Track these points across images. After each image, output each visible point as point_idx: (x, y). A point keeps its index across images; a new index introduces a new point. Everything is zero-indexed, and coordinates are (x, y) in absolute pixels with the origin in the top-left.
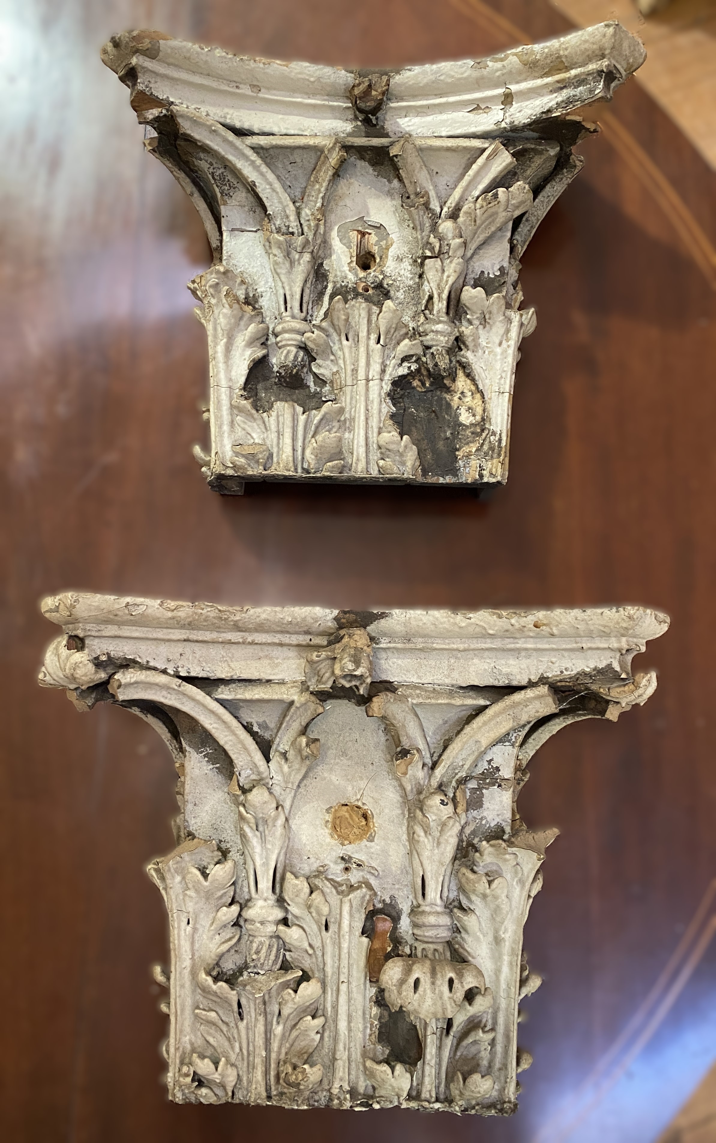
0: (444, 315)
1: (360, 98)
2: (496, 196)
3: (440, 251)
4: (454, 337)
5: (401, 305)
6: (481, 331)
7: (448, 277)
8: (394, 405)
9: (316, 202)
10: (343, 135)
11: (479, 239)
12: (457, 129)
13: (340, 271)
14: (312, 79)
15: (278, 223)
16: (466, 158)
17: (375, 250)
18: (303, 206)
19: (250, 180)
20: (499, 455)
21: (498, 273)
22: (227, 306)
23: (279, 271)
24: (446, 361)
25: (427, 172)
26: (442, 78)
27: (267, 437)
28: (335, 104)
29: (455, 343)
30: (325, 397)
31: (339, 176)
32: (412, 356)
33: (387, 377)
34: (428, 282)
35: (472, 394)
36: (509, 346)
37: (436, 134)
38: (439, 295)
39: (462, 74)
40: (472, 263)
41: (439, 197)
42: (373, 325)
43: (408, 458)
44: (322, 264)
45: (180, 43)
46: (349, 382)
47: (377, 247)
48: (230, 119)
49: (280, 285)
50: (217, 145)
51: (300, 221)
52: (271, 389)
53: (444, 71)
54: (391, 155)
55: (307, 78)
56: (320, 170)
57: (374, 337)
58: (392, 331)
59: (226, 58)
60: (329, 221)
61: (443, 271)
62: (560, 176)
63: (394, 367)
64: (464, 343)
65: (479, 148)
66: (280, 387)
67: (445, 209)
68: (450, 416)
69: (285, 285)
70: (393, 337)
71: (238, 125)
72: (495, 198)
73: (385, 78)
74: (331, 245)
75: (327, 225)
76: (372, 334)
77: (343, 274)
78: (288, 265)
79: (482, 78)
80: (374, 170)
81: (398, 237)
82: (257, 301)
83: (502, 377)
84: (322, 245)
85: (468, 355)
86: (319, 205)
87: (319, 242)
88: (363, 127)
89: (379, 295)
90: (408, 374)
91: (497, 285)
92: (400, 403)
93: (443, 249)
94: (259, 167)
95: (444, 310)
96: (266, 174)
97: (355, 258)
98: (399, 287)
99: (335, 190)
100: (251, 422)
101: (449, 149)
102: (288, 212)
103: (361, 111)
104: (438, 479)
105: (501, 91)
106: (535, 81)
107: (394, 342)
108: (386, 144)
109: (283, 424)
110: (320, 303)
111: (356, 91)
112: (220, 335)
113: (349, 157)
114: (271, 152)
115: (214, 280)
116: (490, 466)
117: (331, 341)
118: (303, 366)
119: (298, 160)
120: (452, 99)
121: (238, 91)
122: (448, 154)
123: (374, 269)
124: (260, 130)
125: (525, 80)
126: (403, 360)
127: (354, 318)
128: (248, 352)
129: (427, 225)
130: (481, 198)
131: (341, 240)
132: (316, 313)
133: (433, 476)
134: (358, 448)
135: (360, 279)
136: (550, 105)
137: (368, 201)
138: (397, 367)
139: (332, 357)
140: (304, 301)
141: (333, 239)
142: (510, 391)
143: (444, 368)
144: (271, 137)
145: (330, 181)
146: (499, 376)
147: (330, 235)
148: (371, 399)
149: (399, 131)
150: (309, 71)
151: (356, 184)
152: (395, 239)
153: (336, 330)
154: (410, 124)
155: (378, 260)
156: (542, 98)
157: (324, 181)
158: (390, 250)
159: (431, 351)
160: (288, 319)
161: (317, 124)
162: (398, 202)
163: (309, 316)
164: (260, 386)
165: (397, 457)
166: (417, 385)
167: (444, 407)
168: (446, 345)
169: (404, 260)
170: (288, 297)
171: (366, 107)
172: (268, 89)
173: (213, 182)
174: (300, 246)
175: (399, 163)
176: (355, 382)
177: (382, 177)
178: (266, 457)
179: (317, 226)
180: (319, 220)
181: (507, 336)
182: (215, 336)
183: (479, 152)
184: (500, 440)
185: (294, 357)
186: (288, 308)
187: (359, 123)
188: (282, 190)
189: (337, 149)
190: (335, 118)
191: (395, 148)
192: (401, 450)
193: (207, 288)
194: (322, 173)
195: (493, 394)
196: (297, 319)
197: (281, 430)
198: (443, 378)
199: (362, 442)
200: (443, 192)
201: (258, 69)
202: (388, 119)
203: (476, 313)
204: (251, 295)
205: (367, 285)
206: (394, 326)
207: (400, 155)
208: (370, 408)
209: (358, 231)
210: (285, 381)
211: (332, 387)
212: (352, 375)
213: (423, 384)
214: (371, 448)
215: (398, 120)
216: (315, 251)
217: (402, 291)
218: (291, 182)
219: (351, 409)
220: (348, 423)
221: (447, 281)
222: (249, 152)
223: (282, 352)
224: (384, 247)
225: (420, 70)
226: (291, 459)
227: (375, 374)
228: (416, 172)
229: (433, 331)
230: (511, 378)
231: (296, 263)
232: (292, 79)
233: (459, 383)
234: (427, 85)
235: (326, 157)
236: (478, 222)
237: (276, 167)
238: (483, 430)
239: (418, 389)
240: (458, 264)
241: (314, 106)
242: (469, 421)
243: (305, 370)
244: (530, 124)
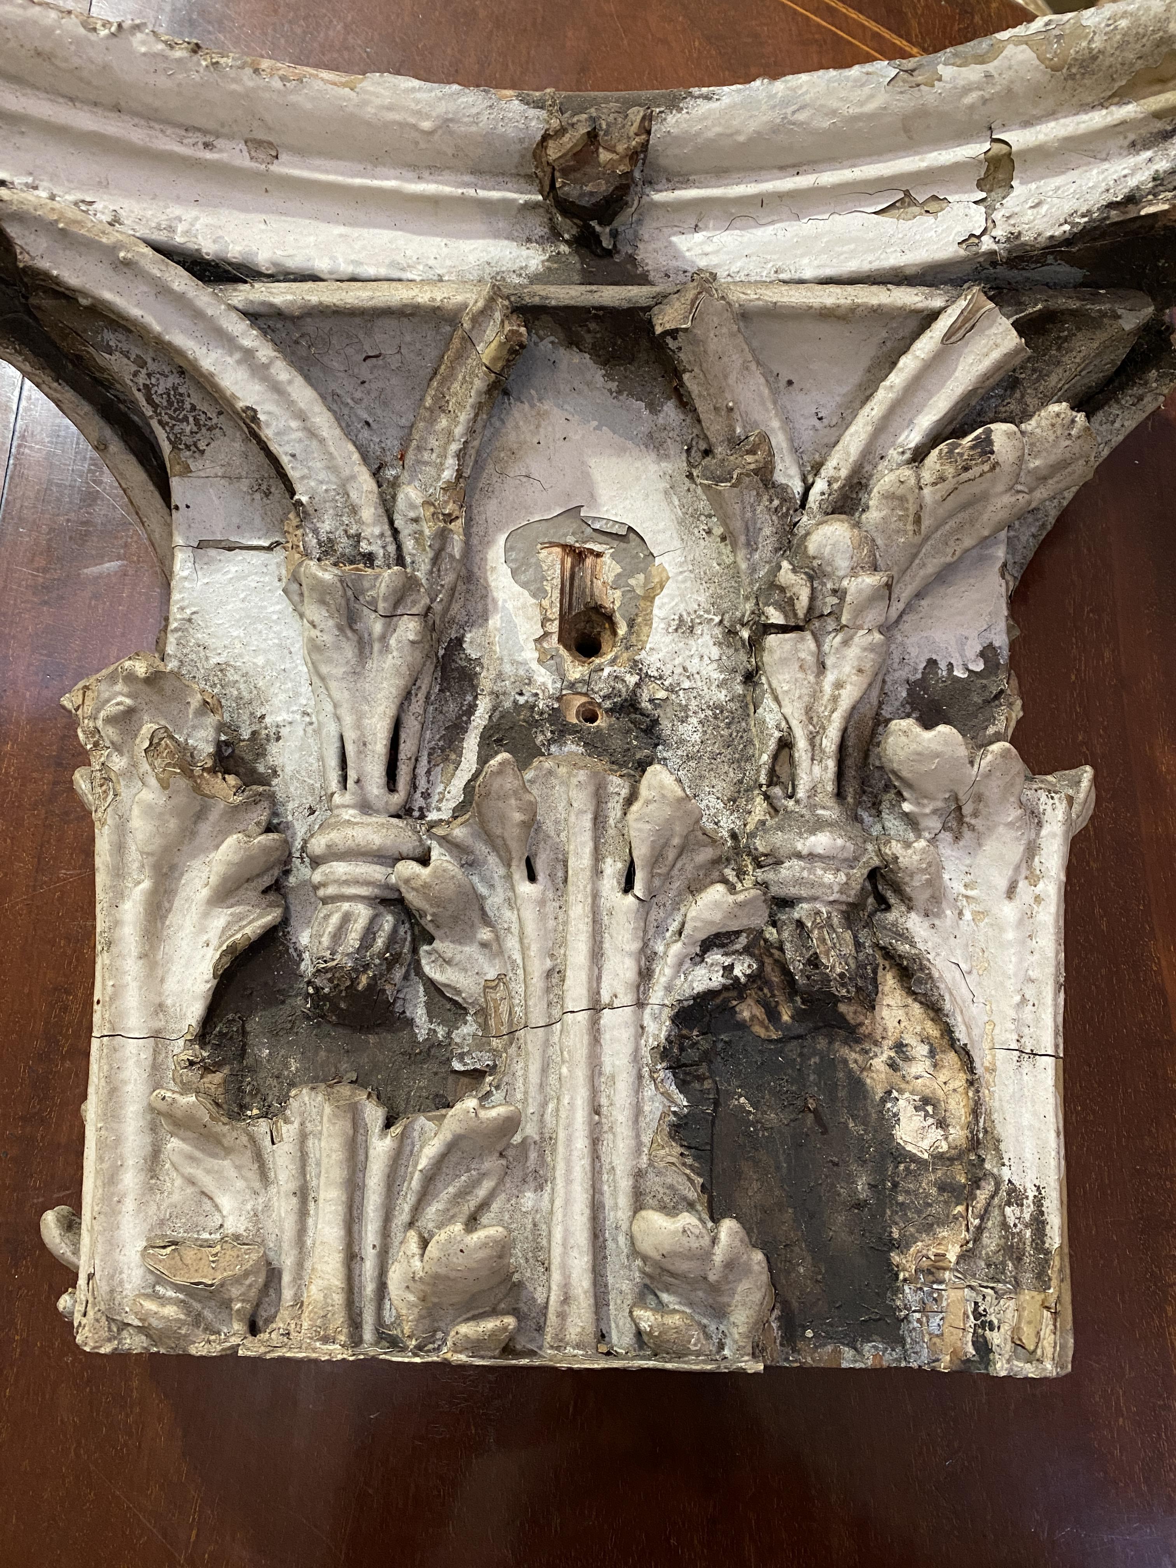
0: (831, 802)
1: (565, 172)
2: (985, 446)
3: (810, 609)
4: (866, 872)
5: (693, 764)
6: (947, 851)
7: (839, 685)
8: (682, 1086)
9: (440, 468)
10: (517, 280)
11: (922, 573)
12: (847, 259)
13: (513, 662)
14: (426, 125)
15: (326, 526)
16: (876, 340)
17: (613, 600)
18: (405, 477)
19: (240, 405)
20: (1042, 1280)
21: (979, 666)
22: (153, 781)
23: (324, 669)
24: (845, 951)
25: (762, 380)
26: (801, 117)
27: (267, 1207)
28: (495, 195)
29: (869, 887)
30: (461, 1057)
31: (506, 393)
32: (738, 933)
33: (657, 996)
34: (776, 699)
35: (932, 1053)
36: (1038, 899)
37: (783, 276)
38: (812, 740)
39: (862, 104)
40: (899, 638)
41: (796, 450)
42: (612, 832)
43: (737, 1297)
44: (460, 641)
45: (20, 11)
46: (537, 1017)
47: (618, 593)
48: (186, 233)
49: (329, 708)
50: (138, 305)
51: (391, 522)
52: (289, 1031)
53: (807, 97)
54: (659, 330)
55: (412, 120)
56: (451, 376)
57: (613, 868)
58: (671, 855)
59: (166, 57)
60: (479, 519)
61: (822, 667)
62: (1136, 391)
63: (681, 964)
64: (898, 890)
65: (916, 312)
66: (319, 1025)
67: (820, 485)
68: (865, 1123)
69: (343, 712)
70: (675, 872)
71: (208, 248)
72: (984, 453)
73: (636, 114)
74: (486, 587)
75: (474, 530)
76: (609, 861)
77: (521, 672)
78: (349, 651)
79: (922, 113)
80: (609, 377)
81: (681, 564)
82: (261, 753)
83: (1024, 1000)
84: (461, 587)
85: (909, 925)
86: (448, 474)
87: (448, 579)
88: (574, 260)
89: (629, 731)
90: (725, 988)
91: (977, 699)
92: (701, 1079)
93: (818, 603)
94: (266, 367)
95: (830, 787)
96: (289, 389)
97: (557, 623)
98: (685, 708)
99: (497, 433)
100: (214, 1156)
101: (826, 315)
102: (354, 495)
103: (566, 207)
104: (837, 1353)
105: (977, 149)
106: (1084, 117)
107: (676, 884)
108: (643, 303)
109: (318, 1164)
110: (453, 756)
111: (553, 152)
112: (136, 865)
113: (535, 338)
114: (310, 327)
115: (120, 699)
116: (1010, 1316)
117: (483, 879)
118: (396, 959)
119: (388, 351)
120: (829, 178)
121: (208, 155)
122: (825, 329)
123: (610, 656)
124: (275, 264)
125: (1051, 114)
126: (708, 945)
127: (552, 808)
128: (220, 919)
129: (767, 531)
130: (935, 453)
131: (514, 573)
132: (440, 788)
133: (820, 1340)
134: (565, 1254)
135: (572, 685)
136: (1132, 182)
137: (592, 462)
138: (687, 964)
139: (485, 934)
140: (402, 756)
141: (493, 569)
142: (1057, 1046)
143: (842, 975)
144: (310, 285)
145: (479, 407)
146: (1017, 998)
147: (484, 559)
148: (607, 1069)
149: (677, 270)
150: (418, 102)
151: (557, 415)
152: (671, 570)
153: (495, 848)
154: (708, 249)
155: (622, 630)
156: (1106, 165)
157: (460, 405)
158: (657, 601)
159: (796, 916)
160: (349, 814)
161: (445, 250)
162: (678, 464)
163: (418, 795)
164: (254, 1024)
165: (700, 1294)
166: (753, 1017)
167: (842, 1094)
168: (844, 898)
169: (698, 630)
170: (350, 750)
171: (582, 195)
172: (302, 152)
173: (149, 412)
174: (385, 599)
175: (682, 355)
176: (556, 1012)
177: (631, 394)
178: (253, 1292)
179: (443, 536)
180: (450, 518)
181: (1030, 867)
182: (118, 872)
183: (913, 324)
184: (1038, 1223)
185: (363, 939)
186: (350, 783)
187: (564, 248)
188: (338, 432)
189: (498, 316)
190: (496, 235)
191: (669, 310)
192: (712, 1277)
193: (100, 723)
194: (456, 386)
195: (1001, 1054)
196: (377, 812)
197: (314, 1183)
198: (836, 1000)
199: (581, 1236)
200: (805, 437)
201: (267, 95)
202: (646, 237)
203: (934, 799)
204: (246, 735)
205: (592, 702)
206: (676, 841)
207: (686, 330)
208: (604, 1101)
209: (565, 547)
210: (335, 1008)
211: (485, 1026)
212: (548, 990)
213: (773, 1015)
214: (610, 1244)
215: (674, 239)
216: (437, 607)
217: (694, 720)
218: (369, 410)
219: (544, 1105)
220: (533, 1155)
221: (835, 699)
222: (238, 327)
223: (327, 917)
224: (639, 592)
225: (737, 98)
226: (338, 1299)
227: (621, 990)
228: (731, 380)
229: (799, 856)
230: (1056, 1005)
231: (377, 646)
232: (368, 124)
233: (885, 1013)
234: (757, 138)
235: (469, 341)
236: (926, 523)
237: (326, 369)
238: (976, 1183)
239: (758, 1030)
240: (871, 648)
241: (435, 202)
242: (926, 1144)
243: (398, 974)
244: (1069, 241)
